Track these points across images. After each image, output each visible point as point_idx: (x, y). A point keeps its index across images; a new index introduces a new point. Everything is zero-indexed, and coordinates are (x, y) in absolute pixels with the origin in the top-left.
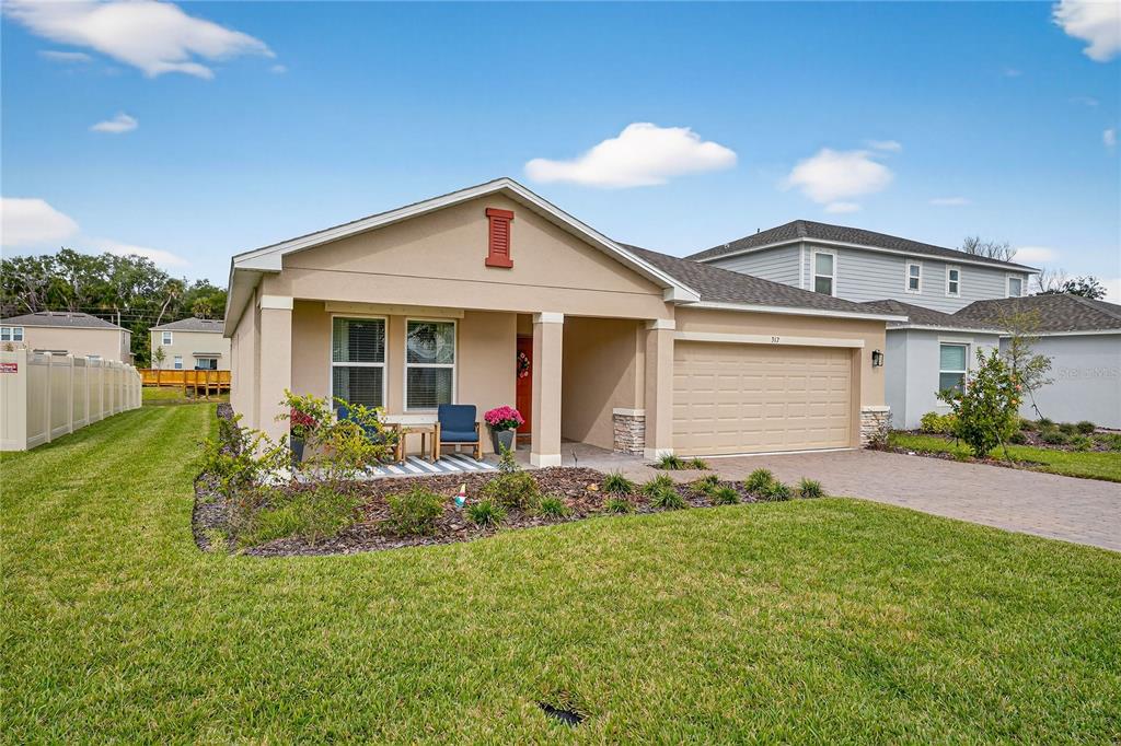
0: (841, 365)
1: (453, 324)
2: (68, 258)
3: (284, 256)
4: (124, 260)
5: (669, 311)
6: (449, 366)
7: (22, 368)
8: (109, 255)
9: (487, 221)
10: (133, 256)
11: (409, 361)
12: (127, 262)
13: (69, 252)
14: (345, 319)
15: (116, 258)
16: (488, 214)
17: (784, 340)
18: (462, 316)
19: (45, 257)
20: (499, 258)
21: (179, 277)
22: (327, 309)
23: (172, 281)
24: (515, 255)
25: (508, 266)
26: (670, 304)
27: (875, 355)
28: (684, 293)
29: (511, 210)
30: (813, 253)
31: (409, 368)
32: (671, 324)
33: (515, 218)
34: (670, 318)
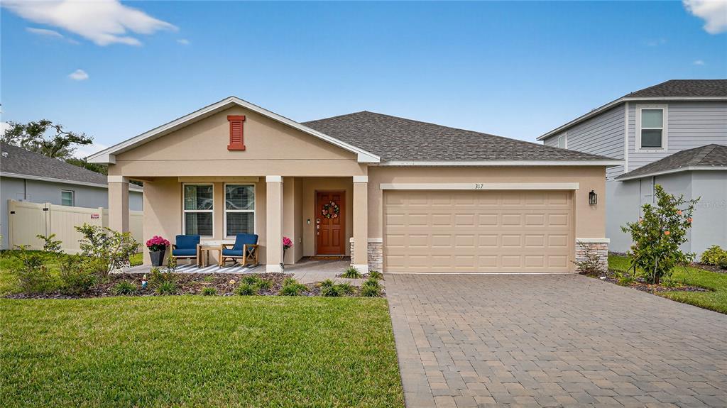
0: (561, 204)
1: (253, 186)
3: (110, 154)
5: (363, 170)
6: (252, 211)
7: (100, 216)
9: (229, 123)
11: (227, 208)
14: (194, 186)
16: (229, 118)
17: (488, 186)
18: (258, 181)
20: (237, 145)
22: (179, 181)
24: (247, 142)
25: (243, 149)
26: (362, 164)
27: (592, 194)
28: (366, 157)
29: (243, 114)
30: (638, 111)
31: (227, 213)
32: (365, 179)
33: (247, 119)
34: (364, 174)
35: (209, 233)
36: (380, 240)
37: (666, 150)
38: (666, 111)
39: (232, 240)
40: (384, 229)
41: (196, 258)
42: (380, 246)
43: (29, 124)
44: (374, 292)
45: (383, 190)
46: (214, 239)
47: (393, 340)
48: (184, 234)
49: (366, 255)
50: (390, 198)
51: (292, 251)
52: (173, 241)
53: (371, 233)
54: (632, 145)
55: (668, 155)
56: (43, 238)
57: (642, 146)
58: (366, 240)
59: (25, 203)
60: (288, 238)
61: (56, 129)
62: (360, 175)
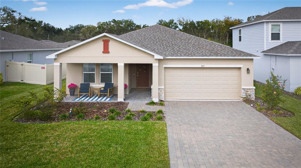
2: (114, 21)
3: (55, 55)
4: (127, 20)
5: (156, 61)
6: (111, 72)
7: (45, 68)
8: (123, 19)
9: (103, 42)
10: (129, 19)
11: (101, 71)
12: (127, 21)
13: (114, 20)
15: (125, 20)
17: (206, 66)
19: (109, 21)
20: (106, 50)
21: (139, 24)
23: (137, 25)
24: (110, 50)
25: (109, 53)
26: (156, 59)
27: (248, 69)
28: (157, 57)
29: (109, 39)
30: (270, 25)
31: (101, 73)
32: (157, 64)
33: (110, 41)
34: (157, 63)
35: (93, 81)
36: (163, 87)
37: (282, 41)
38: (281, 24)
39: (103, 85)
40: (165, 82)
41: (89, 94)
42: (163, 90)
43: (4, 7)
44: (161, 118)
45: (164, 67)
46: (95, 84)
47: (168, 153)
48: (83, 83)
49: (158, 93)
50: (167, 70)
51: (128, 89)
52: (79, 86)
53: (159, 84)
54: (267, 39)
55: (283, 43)
56: (30, 92)
57: (272, 40)
58: (157, 87)
59: (13, 62)
60: (126, 84)
61: (18, 14)
62: (155, 63)
